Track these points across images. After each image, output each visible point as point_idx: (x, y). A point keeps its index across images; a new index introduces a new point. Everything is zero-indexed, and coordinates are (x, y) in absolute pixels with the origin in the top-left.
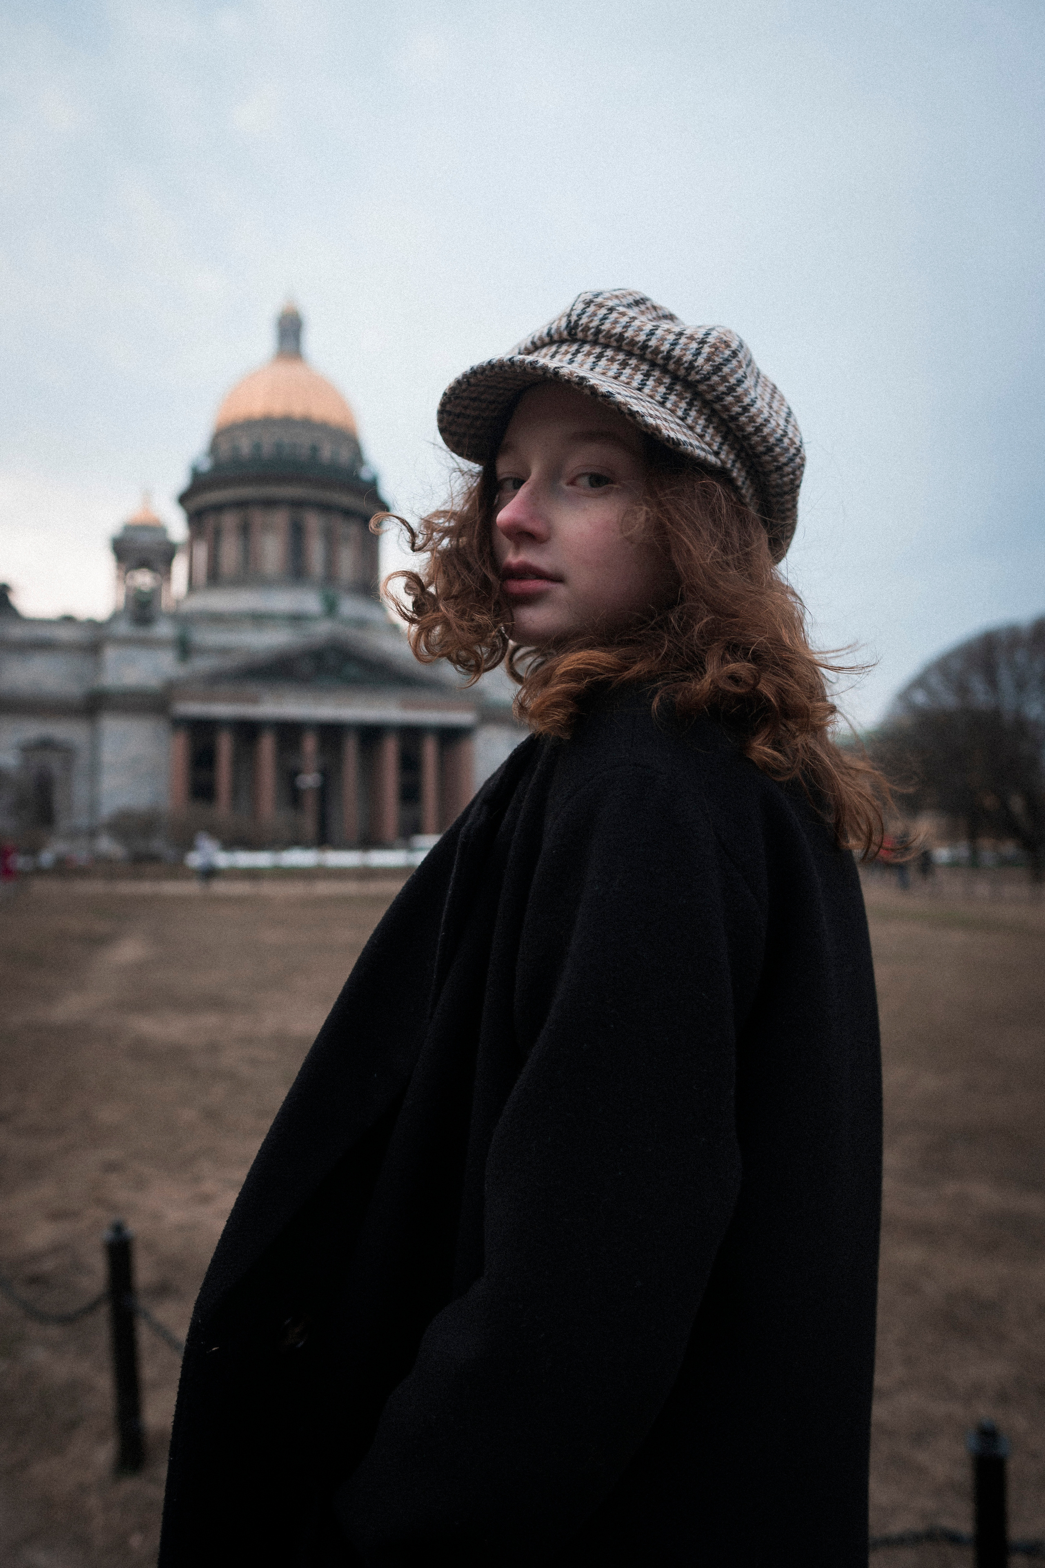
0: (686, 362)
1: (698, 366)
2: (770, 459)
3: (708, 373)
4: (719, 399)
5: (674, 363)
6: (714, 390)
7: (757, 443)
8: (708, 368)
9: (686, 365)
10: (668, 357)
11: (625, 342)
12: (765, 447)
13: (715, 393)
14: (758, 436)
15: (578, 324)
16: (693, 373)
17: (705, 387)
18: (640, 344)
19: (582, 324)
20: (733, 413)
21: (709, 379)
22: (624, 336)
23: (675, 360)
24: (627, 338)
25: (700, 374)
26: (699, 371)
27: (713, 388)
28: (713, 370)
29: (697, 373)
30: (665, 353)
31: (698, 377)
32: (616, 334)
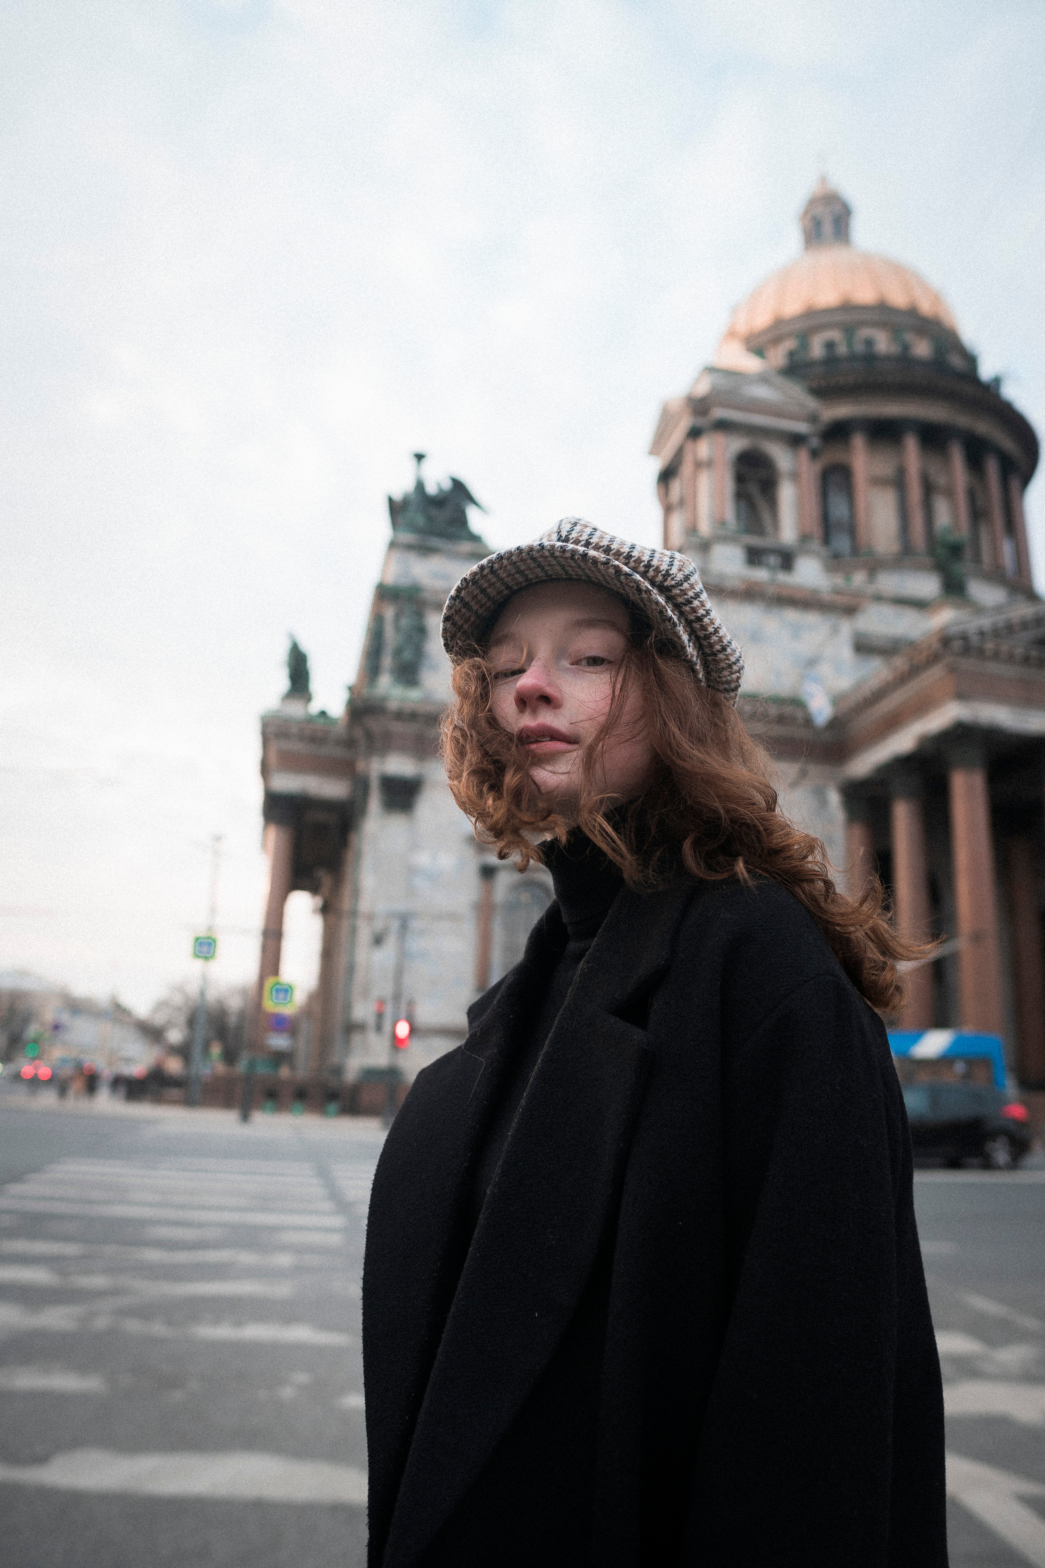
0: (663, 570)
1: (673, 574)
2: (724, 657)
3: (681, 580)
4: (689, 602)
5: (653, 570)
6: (686, 594)
7: (715, 642)
8: (680, 576)
9: (663, 572)
10: (648, 566)
11: (612, 552)
12: (720, 646)
13: (686, 597)
14: (717, 637)
15: (569, 538)
16: (669, 578)
17: (678, 592)
18: (625, 554)
19: (573, 538)
20: (699, 615)
21: (682, 585)
22: (611, 548)
23: (654, 568)
24: (614, 549)
25: (675, 580)
26: (674, 578)
27: (684, 593)
28: (684, 578)
29: (672, 579)
30: (646, 563)
31: (673, 582)
32: (604, 546)
